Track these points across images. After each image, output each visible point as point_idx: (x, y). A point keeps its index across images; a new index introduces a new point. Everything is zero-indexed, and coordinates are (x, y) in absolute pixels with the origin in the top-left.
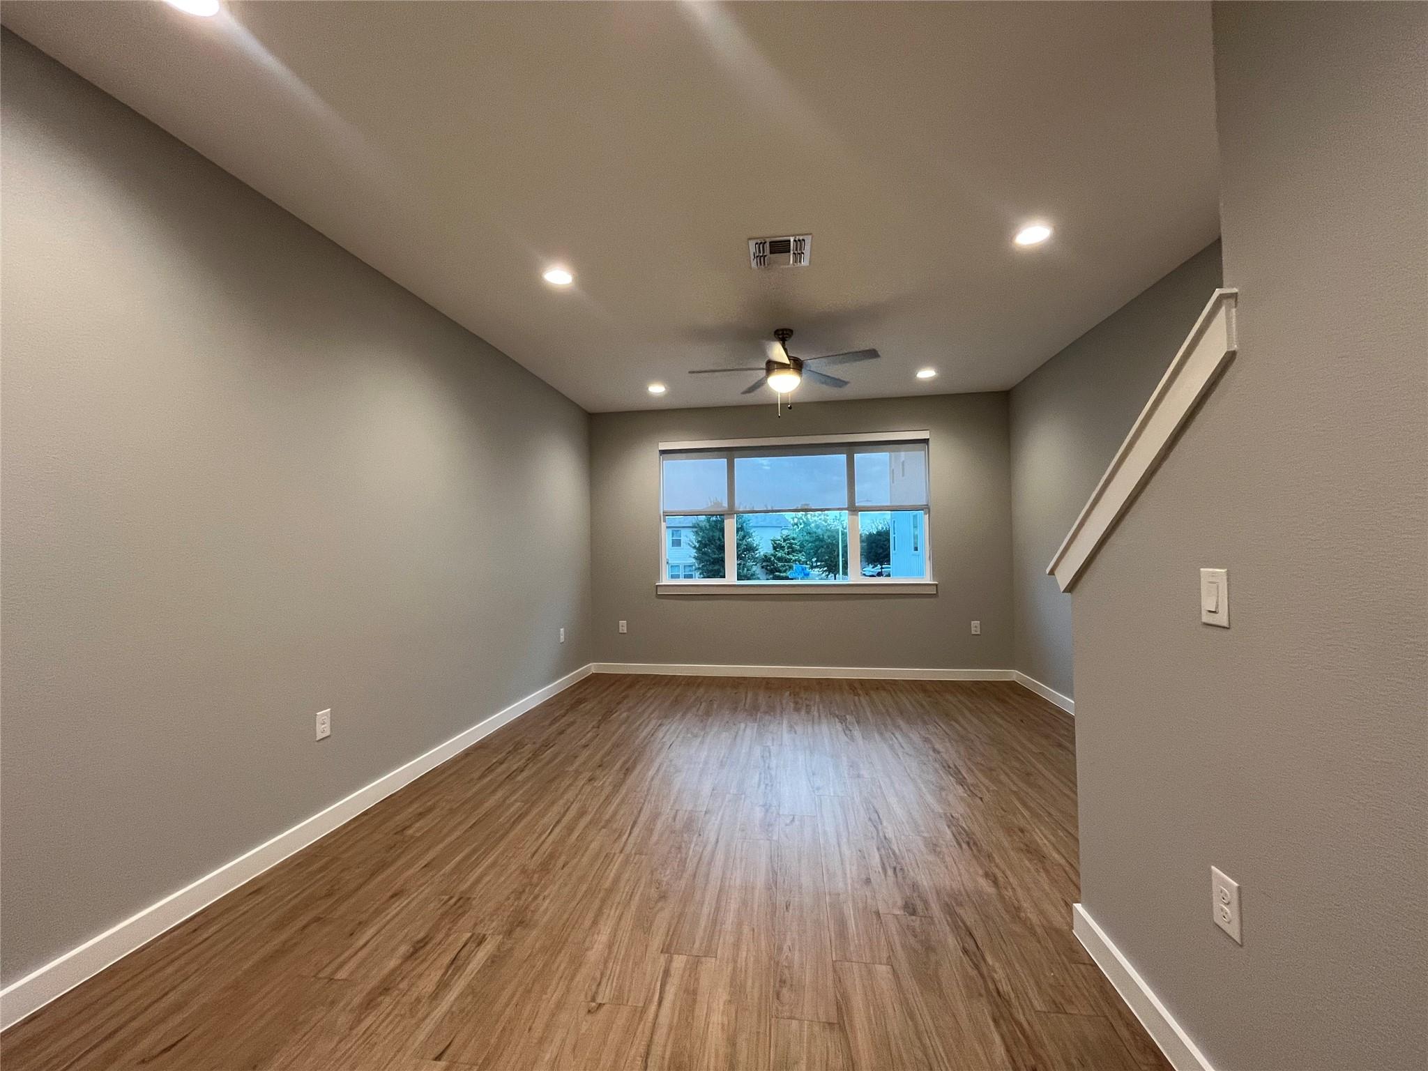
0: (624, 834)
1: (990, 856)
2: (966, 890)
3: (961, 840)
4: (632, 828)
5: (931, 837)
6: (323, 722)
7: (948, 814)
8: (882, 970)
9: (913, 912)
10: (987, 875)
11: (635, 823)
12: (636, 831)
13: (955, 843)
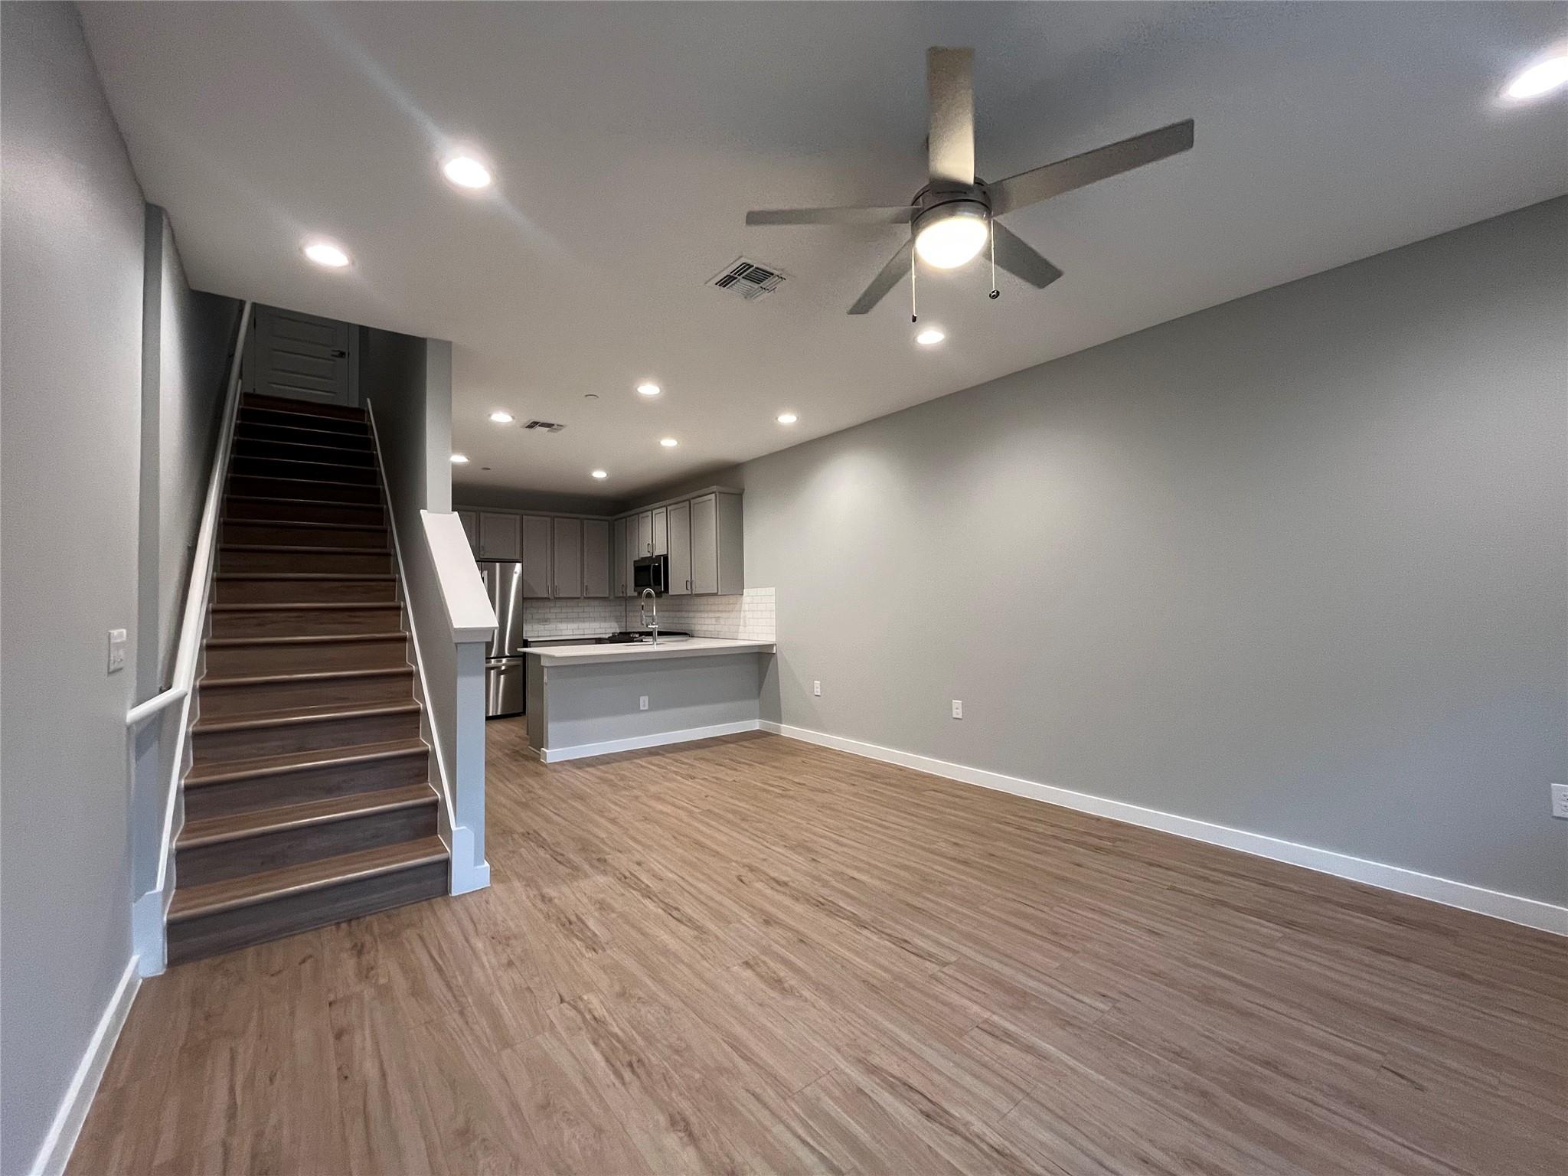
1: (548, 917)
2: (567, 883)
3: (579, 923)
5: (608, 914)
6: (957, 708)
7: (600, 951)
8: (603, 835)
9: (599, 860)
10: (551, 900)
13: (583, 918)
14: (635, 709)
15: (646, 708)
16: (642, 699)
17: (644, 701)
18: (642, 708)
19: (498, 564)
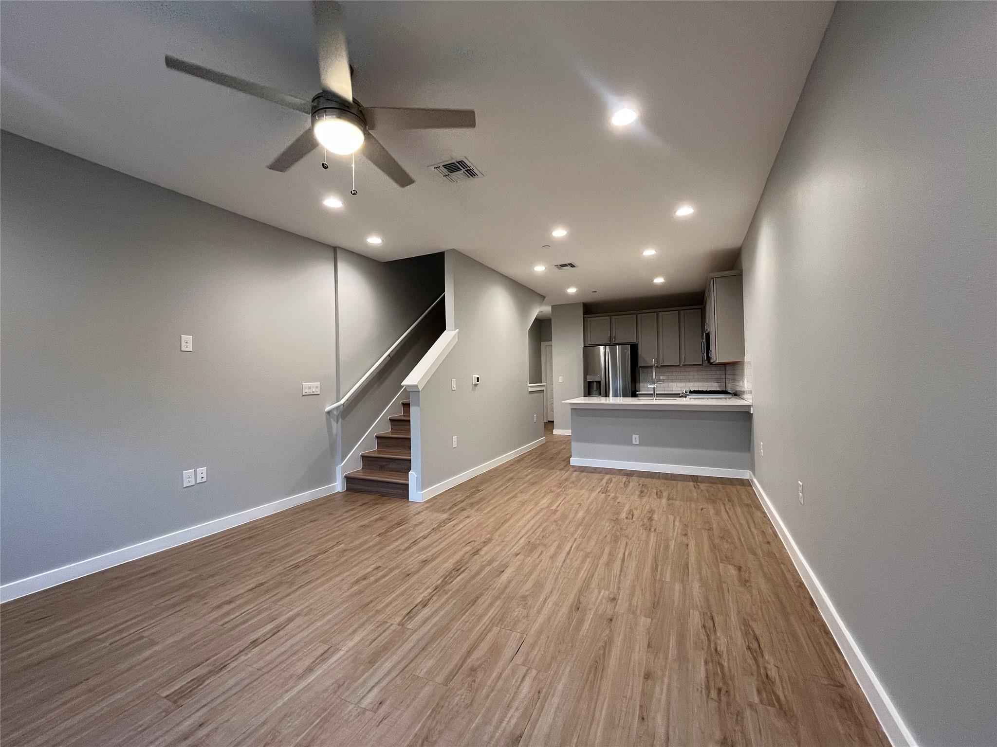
0: (575, 547)
4: (570, 550)
11: (568, 553)
12: (567, 549)
14: (629, 442)
15: (638, 443)
16: (634, 436)
17: (635, 438)
18: (634, 443)
19: (617, 346)
